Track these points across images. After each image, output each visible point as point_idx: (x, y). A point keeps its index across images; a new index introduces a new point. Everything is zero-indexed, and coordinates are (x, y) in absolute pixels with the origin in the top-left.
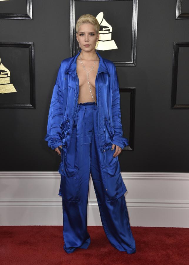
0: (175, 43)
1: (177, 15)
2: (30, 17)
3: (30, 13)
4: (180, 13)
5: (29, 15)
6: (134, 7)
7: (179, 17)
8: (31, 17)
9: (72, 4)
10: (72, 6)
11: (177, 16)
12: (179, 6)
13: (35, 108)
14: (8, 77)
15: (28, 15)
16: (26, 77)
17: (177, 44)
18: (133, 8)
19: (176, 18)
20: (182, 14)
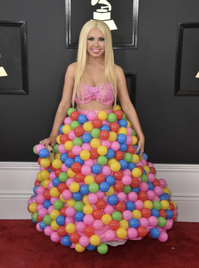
0: (179, 23)
13: (28, 94)
17: (181, 25)
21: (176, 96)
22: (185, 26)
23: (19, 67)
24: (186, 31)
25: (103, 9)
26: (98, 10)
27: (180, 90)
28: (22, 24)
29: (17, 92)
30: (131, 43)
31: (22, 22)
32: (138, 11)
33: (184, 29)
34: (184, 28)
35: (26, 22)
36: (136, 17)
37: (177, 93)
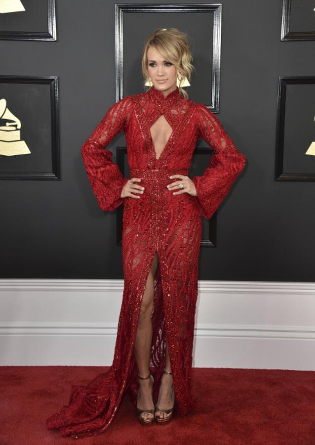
0: (280, 77)
1: (283, 35)
2: (52, 37)
3: (53, 30)
4: (288, 32)
5: (51, 34)
6: (215, 22)
7: (285, 37)
8: (55, 37)
9: (119, 17)
10: (119, 19)
12: (287, 21)
13: (59, 179)
14: (17, 129)
15: (49, 34)
16: (46, 131)
17: (282, 80)
18: (214, 24)
19: (282, 38)
20: (290, 33)
21: (277, 181)
22: (287, 81)
23: (47, 141)
24: (290, 88)
27: (284, 172)
28: (53, 80)
29: (44, 177)
30: (211, 104)
31: (53, 77)
32: (221, 61)
33: (287, 85)
34: (287, 83)
35: (58, 77)
36: (216, 69)
37: (278, 176)
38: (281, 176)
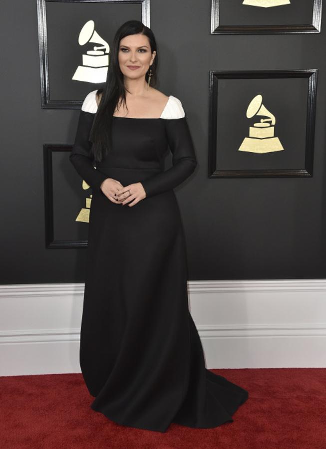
0: (211, 72)
7: (216, 30)
9: (41, 6)
10: (42, 8)
11: (214, 30)
17: (214, 74)
19: (212, 32)
20: (220, 26)
21: (210, 178)
22: (219, 76)
24: (222, 83)
25: (98, 50)
26: (89, 52)
27: (217, 169)
33: (218, 80)
34: (218, 78)
37: (212, 173)
38: (214, 173)
